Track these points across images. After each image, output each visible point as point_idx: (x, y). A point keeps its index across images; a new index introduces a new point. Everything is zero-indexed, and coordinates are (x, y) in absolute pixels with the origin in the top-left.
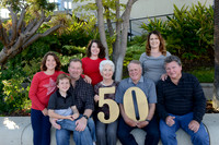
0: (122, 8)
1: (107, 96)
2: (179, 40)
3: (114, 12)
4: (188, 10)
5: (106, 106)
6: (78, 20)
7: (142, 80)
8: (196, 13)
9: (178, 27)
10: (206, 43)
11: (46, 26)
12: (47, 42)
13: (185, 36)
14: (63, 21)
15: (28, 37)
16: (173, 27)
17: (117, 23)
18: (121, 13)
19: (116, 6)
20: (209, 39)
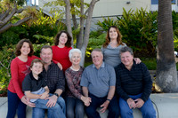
0: (85, 6)
2: (126, 36)
3: (79, 9)
4: (134, 13)
6: (45, 15)
8: (139, 16)
9: (126, 26)
10: (146, 39)
11: (16, 18)
13: (131, 33)
14: (33, 14)
16: (121, 26)
17: (81, 19)
18: (85, 10)
19: (81, 5)
20: (149, 36)
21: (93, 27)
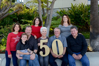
0: (49, 3)
1: (44, 44)
2: (73, 19)
3: (46, 5)
4: (77, 6)
5: (44, 48)
6: (27, 8)
7: (60, 37)
8: (81, 7)
9: (73, 13)
10: (85, 21)
12: (11, 18)
13: (76, 17)
14: (20, 8)
15: (3, 15)
16: (70, 13)
17: (47, 10)
18: (49, 5)
19: (47, 2)
20: (86, 19)
21: (54, 14)
